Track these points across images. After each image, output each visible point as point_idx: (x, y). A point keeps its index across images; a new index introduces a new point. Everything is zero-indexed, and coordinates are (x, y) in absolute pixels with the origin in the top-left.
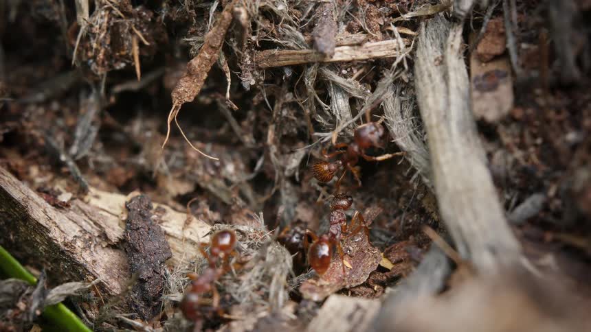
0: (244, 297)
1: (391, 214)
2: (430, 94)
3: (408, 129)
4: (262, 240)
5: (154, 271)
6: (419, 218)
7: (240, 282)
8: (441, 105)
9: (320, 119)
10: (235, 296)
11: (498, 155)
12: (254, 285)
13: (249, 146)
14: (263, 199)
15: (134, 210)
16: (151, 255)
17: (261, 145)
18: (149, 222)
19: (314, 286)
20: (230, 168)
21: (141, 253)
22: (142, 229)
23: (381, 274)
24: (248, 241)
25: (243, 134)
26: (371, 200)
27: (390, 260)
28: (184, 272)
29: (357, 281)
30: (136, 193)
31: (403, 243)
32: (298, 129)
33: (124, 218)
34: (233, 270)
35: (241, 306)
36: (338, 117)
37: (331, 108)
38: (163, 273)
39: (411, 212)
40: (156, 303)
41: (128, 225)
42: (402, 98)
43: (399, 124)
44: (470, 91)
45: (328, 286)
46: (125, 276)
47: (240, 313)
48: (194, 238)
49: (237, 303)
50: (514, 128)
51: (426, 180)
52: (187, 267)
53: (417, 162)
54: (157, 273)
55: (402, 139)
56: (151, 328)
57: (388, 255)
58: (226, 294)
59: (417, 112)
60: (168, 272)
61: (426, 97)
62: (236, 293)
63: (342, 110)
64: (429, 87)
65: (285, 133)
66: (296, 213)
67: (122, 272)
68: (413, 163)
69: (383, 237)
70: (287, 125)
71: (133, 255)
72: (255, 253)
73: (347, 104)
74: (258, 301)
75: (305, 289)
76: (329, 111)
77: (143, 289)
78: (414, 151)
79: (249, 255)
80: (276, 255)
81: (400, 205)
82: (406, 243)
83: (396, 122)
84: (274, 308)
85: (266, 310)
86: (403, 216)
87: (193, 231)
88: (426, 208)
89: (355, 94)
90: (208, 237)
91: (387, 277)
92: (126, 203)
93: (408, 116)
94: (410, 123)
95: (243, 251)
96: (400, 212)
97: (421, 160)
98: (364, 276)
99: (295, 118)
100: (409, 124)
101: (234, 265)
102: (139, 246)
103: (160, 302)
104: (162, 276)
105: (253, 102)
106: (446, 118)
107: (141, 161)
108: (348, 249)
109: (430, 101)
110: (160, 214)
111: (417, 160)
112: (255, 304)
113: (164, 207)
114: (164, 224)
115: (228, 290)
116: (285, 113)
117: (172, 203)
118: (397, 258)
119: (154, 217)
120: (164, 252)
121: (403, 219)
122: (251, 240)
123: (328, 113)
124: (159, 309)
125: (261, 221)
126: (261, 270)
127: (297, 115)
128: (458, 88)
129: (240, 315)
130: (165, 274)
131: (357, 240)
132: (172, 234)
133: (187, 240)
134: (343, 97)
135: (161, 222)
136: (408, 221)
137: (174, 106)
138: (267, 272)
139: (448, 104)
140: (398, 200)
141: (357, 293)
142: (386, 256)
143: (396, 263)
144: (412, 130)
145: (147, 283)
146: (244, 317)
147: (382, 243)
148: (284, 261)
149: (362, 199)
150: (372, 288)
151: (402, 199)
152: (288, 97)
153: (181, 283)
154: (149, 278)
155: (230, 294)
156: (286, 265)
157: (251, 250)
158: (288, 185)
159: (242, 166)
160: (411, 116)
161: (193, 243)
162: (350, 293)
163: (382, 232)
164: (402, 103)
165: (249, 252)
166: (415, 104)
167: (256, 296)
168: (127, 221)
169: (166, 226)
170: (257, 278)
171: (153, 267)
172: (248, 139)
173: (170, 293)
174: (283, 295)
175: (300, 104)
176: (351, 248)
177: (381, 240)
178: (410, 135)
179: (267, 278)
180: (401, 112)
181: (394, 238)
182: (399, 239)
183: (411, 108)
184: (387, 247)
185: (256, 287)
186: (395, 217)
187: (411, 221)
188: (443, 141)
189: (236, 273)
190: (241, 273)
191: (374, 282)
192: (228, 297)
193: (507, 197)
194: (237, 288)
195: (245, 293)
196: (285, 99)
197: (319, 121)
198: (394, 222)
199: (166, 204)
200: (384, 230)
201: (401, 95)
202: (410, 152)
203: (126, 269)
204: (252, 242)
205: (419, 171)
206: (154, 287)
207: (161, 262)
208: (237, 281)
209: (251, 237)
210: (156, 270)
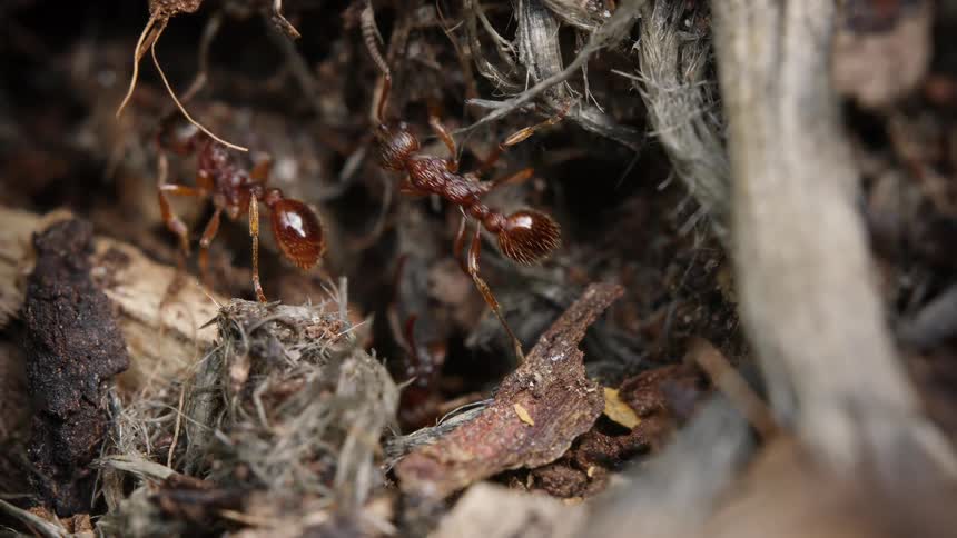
0: (281, 472)
1: (647, 300)
2: (742, 32)
3: (691, 109)
4: (336, 342)
5: (84, 398)
6: (707, 314)
7: (274, 439)
8: (765, 60)
9: (490, 71)
10: (260, 472)
11: (888, 183)
12: (305, 447)
13: (333, 121)
14: (357, 246)
15: (52, 252)
16: (79, 361)
17: (358, 121)
18: (84, 285)
19: (432, 462)
20: (287, 170)
21: (56, 355)
22: (63, 300)
23: (607, 439)
24: (302, 345)
25: (320, 93)
26: (604, 265)
27: (633, 408)
28: (154, 403)
29: (540, 455)
30: (63, 215)
31: (666, 370)
32: (445, 90)
33: (28, 269)
34: (261, 410)
35: (270, 495)
36: (531, 70)
37: (517, 47)
38: (104, 403)
39: (690, 298)
40: (85, 472)
41: (34, 286)
42: (684, 35)
43: (670, 94)
44: (834, 30)
45: (466, 465)
46: (19, 404)
47: (268, 510)
48: (184, 327)
49: (263, 487)
50: (928, 124)
51: (720, 231)
52: (163, 393)
53: (704, 188)
54: (91, 404)
55: (674, 132)
56: (64, 531)
57: (630, 394)
58: (237, 464)
59: (711, 71)
60: (117, 401)
61: (732, 37)
62: (260, 464)
63: (541, 53)
64: (742, 14)
65: (414, 97)
66: (431, 284)
67: (11, 392)
68: (692, 187)
69: (624, 352)
70: (419, 80)
71: (36, 360)
72: (314, 373)
73: (554, 40)
74: (309, 487)
75: (409, 469)
76: (511, 53)
77: (55, 439)
78: (699, 161)
79: (301, 376)
80: (362, 381)
81: (667, 281)
82: (673, 372)
83: (663, 91)
84: (346, 505)
85: (325, 508)
86: (672, 306)
87: (184, 312)
88: (723, 292)
89: (572, 19)
90: (214, 327)
91: (621, 446)
92: (35, 236)
93: (693, 79)
94: (697, 93)
95: (287, 366)
96: (667, 299)
97: (711, 182)
98: (559, 445)
99: (437, 66)
100: (693, 96)
101: (263, 397)
102: (54, 338)
103: (95, 472)
104: (101, 411)
105: (342, 21)
106: (770, 89)
107: (86, 139)
108: (531, 378)
109: (741, 47)
110: (112, 267)
111: (701, 182)
112: (302, 493)
113: (126, 249)
114: (121, 289)
115: (243, 455)
116: (414, 51)
117: (148, 241)
118: (649, 405)
119: (99, 271)
120: (110, 357)
121: (671, 312)
122: (312, 341)
123: (508, 59)
124: (92, 486)
125: (341, 296)
126: (324, 414)
127: (441, 58)
128: (807, 21)
129: (267, 516)
130: (111, 407)
131: (555, 359)
132: (136, 314)
133: (168, 330)
134: (546, 25)
135: (113, 285)
136: (681, 319)
137: (152, 20)
138: (337, 419)
139: (780, 56)
140: (663, 269)
141: (546, 479)
142: (625, 398)
143: (645, 416)
144: (697, 111)
145: (65, 425)
146: (274, 522)
147: (622, 367)
148: (380, 396)
149: (584, 261)
150: (583, 470)
151: (673, 268)
152: (424, 15)
153: (145, 430)
154: (71, 413)
155: (246, 464)
156: (383, 405)
157: (306, 364)
158: (416, 217)
159: (314, 166)
160: (699, 80)
161: (182, 339)
162: (530, 480)
163: (622, 341)
164: (681, 46)
165: (302, 371)
166: (711, 51)
167: (307, 474)
168: (34, 279)
169: (125, 295)
170: (315, 431)
171: (82, 390)
172: (331, 106)
173: (116, 451)
174: (366, 476)
175: (449, 32)
176: (538, 377)
177: (619, 359)
178: (694, 123)
179: (335, 434)
180: (680, 68)
181: (650, 358)
182: (660, 360)
183: (702, 61)
184: (631, 376)
185: (309, 453)
186: (656, 306)
187: (687, 319)
188: (760, 144)
189: (267, 416)
190: (279, 419)
191: (589, 457)
192: (242, 471)
193: (906, 281)
194: (266, 452)
195: (281, 466)
196: (416, 19)
197: (487, 75)
198: (653, 318)
199: (134, 242)
200: (627, 335)
201: (681, 27)
202: (691, 162)
203: (21, 388)
204: (311, 346)
205: (705, 208)
206: (82, 435)
207: (103, 379)
208: (267, 436)
209: (311, 336)
210: (89, 397)
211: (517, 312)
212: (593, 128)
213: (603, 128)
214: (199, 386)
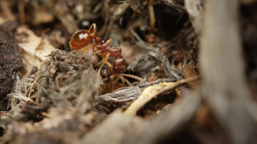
5: (7, 75)
16: (7, 64)
24: (74, 65)
34: (57, 83)
38: (13, 77)
54: (9, 77)
60: (18, 78)
72: (76, 74)
85: (71, 114)
87: (42, 52)
95: (68, 71)
101: (59, 79)
103: (8, 98)
104: (12, 80)
115: (50, 96)
120: (17, 63)
122: (77, 64)
124: (8, 103)
126: (76, 86)
130: (16, 79)
133: (36, 57)
135: (22, 42)
153: (26, 87)
154: (3, 80)
155: (50, 99)
157: (74, 71)
161: (40, 60)
165: (72, 73)
170: (73, 91)
171: (7, 73)
173: (14, 92)
185: (70, 98)
189: (59, 85)
192: (49, 101)
194: (56, 95)
204: (77, 65)
206: (5, 87)
207: (14, 70)
208: (58, 91)
209: (77, 62)
210: (9, 75)
211: (143, 60)
212: (168, 4)
213: (171, 5)
214: (43, 75)
